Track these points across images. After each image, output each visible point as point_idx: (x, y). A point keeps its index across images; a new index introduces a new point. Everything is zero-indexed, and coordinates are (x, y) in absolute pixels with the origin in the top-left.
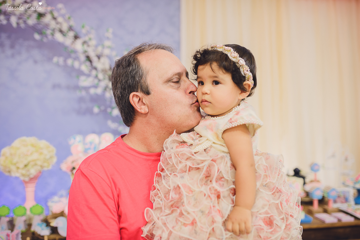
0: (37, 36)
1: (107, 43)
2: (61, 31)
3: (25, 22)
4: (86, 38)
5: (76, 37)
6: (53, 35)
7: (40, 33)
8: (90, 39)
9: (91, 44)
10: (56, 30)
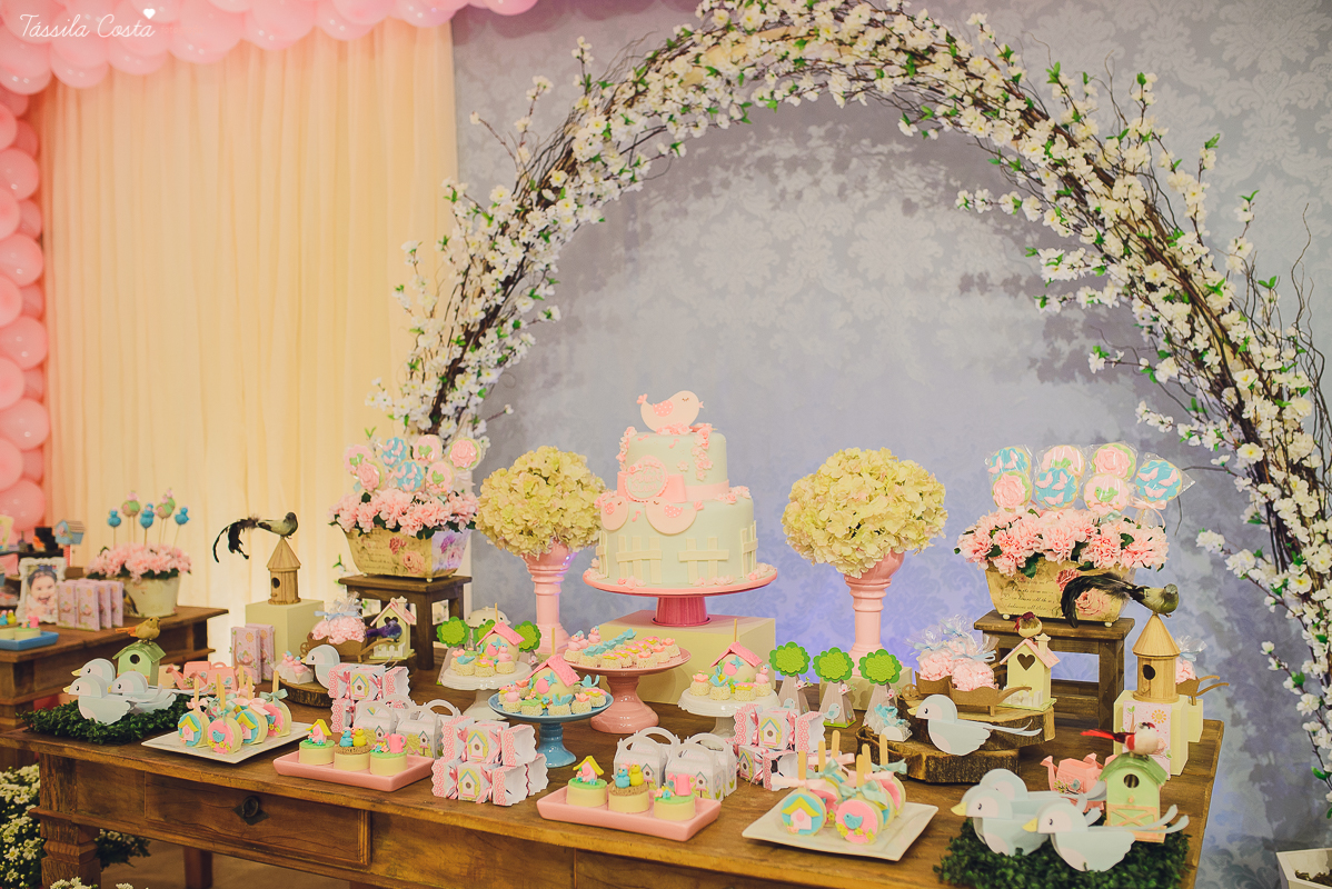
1: (1141, 126)
6: (955, 116)
7: (916, 115)
8: (1077, 117)
9: (1078, 132)
10: (968, 100)
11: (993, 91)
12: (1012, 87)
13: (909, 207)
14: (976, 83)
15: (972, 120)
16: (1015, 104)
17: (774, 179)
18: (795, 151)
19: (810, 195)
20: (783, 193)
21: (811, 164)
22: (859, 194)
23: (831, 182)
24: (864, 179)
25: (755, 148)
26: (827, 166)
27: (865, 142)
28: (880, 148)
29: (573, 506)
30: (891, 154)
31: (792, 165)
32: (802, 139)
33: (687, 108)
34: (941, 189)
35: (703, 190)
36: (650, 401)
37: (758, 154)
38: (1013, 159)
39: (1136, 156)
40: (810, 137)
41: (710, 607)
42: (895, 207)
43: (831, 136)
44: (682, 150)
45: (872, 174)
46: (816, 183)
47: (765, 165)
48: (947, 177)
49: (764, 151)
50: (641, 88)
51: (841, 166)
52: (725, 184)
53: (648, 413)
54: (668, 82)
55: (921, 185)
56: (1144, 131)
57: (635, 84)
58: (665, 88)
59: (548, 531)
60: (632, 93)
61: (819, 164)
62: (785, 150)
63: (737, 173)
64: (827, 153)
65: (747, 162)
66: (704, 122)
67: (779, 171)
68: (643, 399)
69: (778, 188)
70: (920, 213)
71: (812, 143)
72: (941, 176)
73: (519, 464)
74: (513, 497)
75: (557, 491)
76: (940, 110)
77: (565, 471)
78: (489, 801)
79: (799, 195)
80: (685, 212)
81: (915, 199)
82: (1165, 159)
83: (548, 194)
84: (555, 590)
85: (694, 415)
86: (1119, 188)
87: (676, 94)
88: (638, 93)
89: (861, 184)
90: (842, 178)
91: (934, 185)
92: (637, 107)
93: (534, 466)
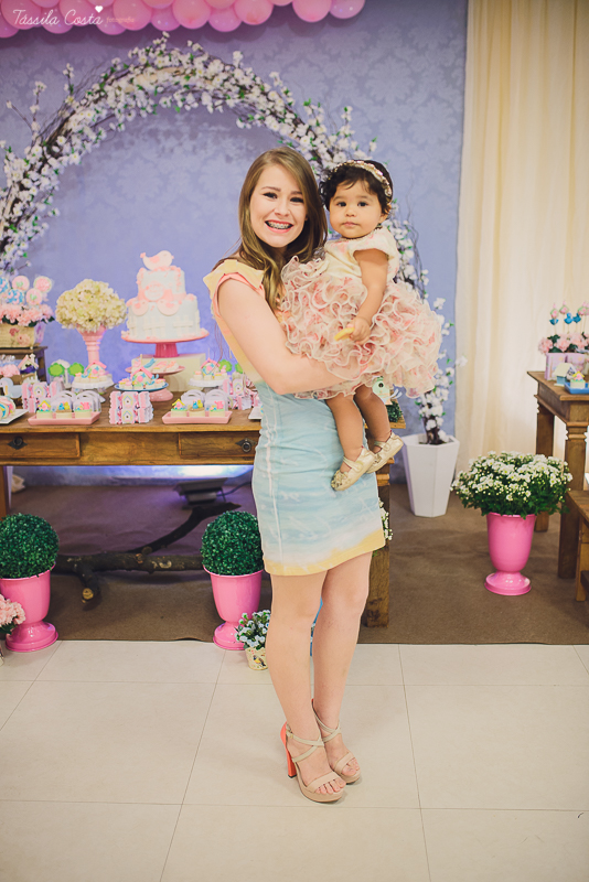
0: (240, 124)
1: (345, 130)
2: (273, 114)
3: (224, 104)
4: (313, 122)
5: (297, 122)
6: (263, 119)
7: (245, 119)
8: (318, 125)
9: (319, 131)
10: (268, 112)
11: (279, 108)
12: (288, 108)
13: (229, 159)
14: (271, 104)
15: (271, 122)
16: (290, 116)
17: (158, 142)
18: (169, 127)
19: (178, 151)
20: (163, 149)
21: (178, 134)
22: (203, 152)
23: (188, 145)
24: (206, 144)
25: (147, 124)
26: (186, 136)
27: (206, 124)
28: (213, 128)
29: (110, 308)
30: (219, 132)
31: (168, 134)
32: (172, 121)
33: (126, 105)
34: (244, 150)
35: (119, 146)
36: (147, 256)
37: (149, 127)
38: (288, 141)
39: (343, 143)
40: (176, 120)
41: (179, 348)
42: (221, 159)
43: (188, 120)
44: (123, 127)
45: (209, 141)
46: (181, 144)
47: (153, 133)
48: (247, 144)
49: (152, 126)
50: (102, 94)
51: (193, 136)
52: (132, 143)
53: (147, 260)
54: (118, 92)
55: (234, 148)
56: (347, 133)
57: (98, 92)
58: (117, 96)
59: (100, 319)
60: (97, 96)
61: (182, 135)
62: (164, 126)
63: (138, 137)
64: (186, 129)
65: (143, 131)
66: (133, 113)
67: (161, 137)
68: (143, 255)
69: (161, 146)
70: (234, 162)
71: (178, 123)
72: (244, 144)
73: (78, 288)
74: (81, 304)
75: (101, 300)
76: (257, 116)
77: (102, 291)
78: (137, 422)
79: (172, 151)
80: (110, 157)
81: (231, 155)
82: (354, 145)
83: (55, 149)
84: (98, 348)
85: (170, 262)
86: (336, 158)
87: (122, 99)
88: (101, 97)
89: (204, 146)
90: (194, 143)
91: (241, 148)
92: (101, 103)
93: (87, 288)
